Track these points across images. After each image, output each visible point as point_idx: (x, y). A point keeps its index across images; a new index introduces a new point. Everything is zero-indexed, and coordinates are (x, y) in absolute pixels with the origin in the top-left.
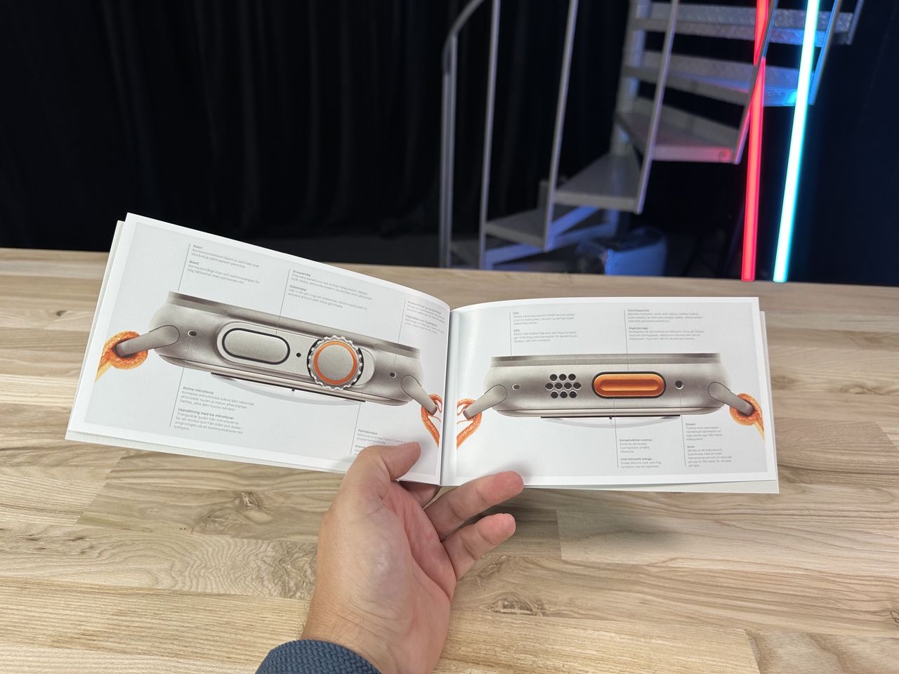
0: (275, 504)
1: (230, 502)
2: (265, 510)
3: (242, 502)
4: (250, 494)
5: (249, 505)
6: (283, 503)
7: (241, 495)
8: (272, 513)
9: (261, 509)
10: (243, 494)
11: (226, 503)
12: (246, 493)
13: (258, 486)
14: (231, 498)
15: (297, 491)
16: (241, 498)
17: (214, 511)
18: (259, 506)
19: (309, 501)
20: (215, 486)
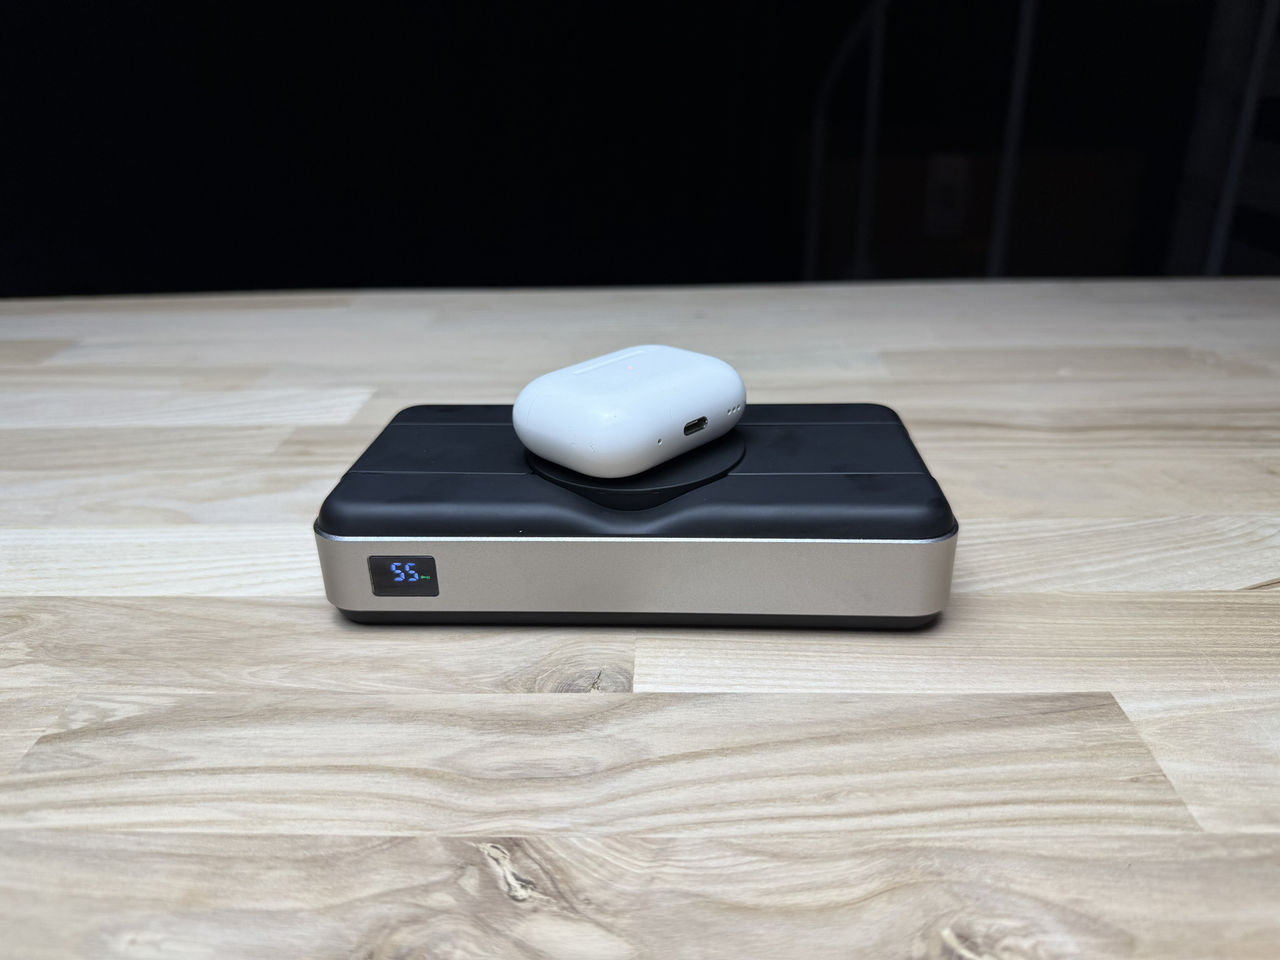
0: (620, 886)
1: (443, 884)
2: (589, 911)
3: (489, 881)
4: (512, 845)
5: (521, 893)
6: (652, 879)
7: (478, 850)
8: (623, 922)
9: (573, 909)
10: (486, 848)
11: (427, 889)
12: (495, 842)
13: (536, 812)
14: (440, 866)
15: (685, 826)
16: (482, 866)
17: (385, 927)
18: (560, 896)
19: (748, 864)
20: (376, 821)
